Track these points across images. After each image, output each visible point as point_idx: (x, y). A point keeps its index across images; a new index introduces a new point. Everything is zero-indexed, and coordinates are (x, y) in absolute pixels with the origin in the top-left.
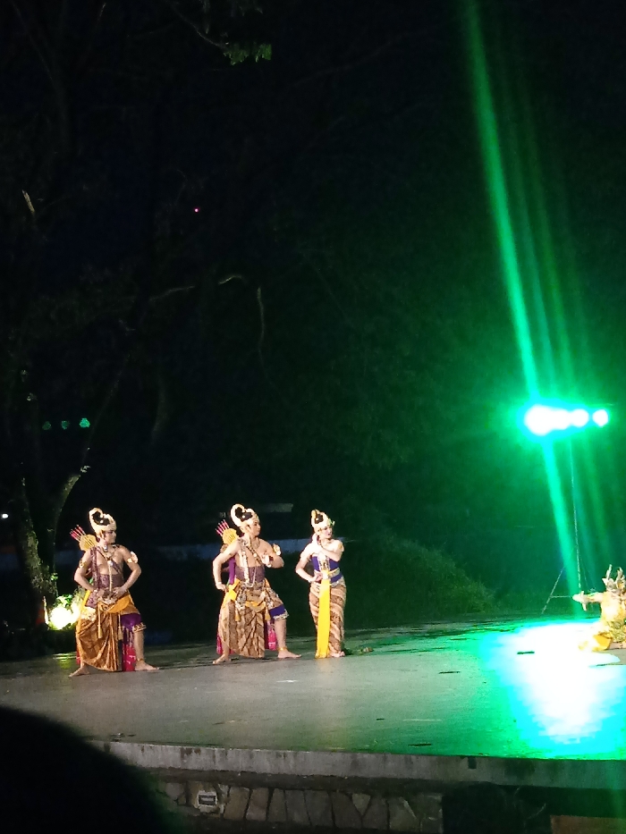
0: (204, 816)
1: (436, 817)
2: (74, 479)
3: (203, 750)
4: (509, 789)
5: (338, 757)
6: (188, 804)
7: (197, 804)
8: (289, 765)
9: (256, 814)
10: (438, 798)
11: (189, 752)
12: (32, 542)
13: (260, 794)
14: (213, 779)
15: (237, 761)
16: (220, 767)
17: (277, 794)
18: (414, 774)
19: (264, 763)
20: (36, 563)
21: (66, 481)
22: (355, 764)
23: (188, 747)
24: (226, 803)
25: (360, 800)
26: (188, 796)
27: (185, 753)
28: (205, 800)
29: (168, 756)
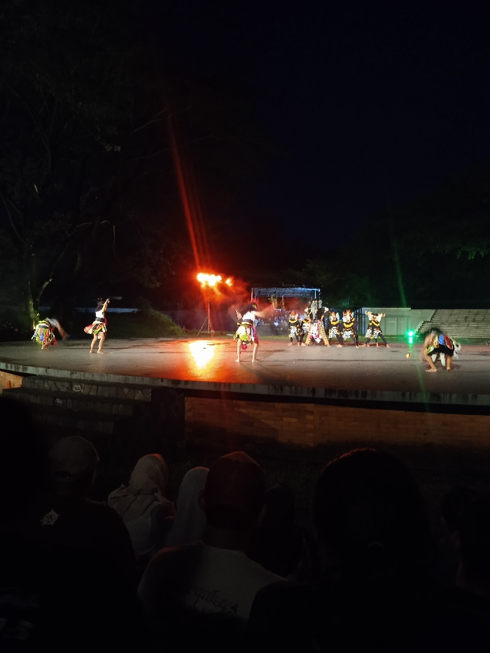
0: (76, 393)
1: (149, 397)
2: (47, 283)
3: (78, 373)
4: (173, 388)
5: (121, 376)
6: (71, 389)
7: (74, 390)
8: (105, 379)
9: (93, 393)
10: (150, 390)
12: (31, 303)
13: (95, 387)
14: (80, 382)
15: (88, 377)
16: (83, 378)
17: (100, 388)
18: (144, 383)
19: (97, 378)
20: (32, 309)
21: (44, 283)
22: (126, 379)
23: (73, 371)
24: (84, 389)
25: (126, 390)
26: (71, 386)
27: (72, 373)
28: (77, 388)
29: (66, 374)
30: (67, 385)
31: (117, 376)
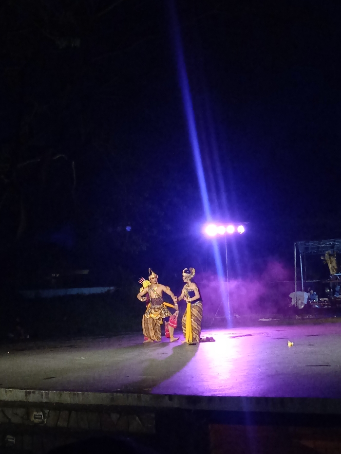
0: (36, 425)
3: (37, 392)
6: (29, 419)
7: (33, 419)
8: (80, 399)
9: (62, 423)
11: (29, 393)
13: (65, 414)
14: (40, 406)
15: (54, 397)
16: (44, 400)
17: (73, 413)
19: (67, 398)
22: (113, 398)
23: (29, 390)
24: (48, 417)
26: (28, 414)
27: (27, 394)
28: (36, 417)
29: (19, 395)
30: (21, 411)
31: (98, 394)
